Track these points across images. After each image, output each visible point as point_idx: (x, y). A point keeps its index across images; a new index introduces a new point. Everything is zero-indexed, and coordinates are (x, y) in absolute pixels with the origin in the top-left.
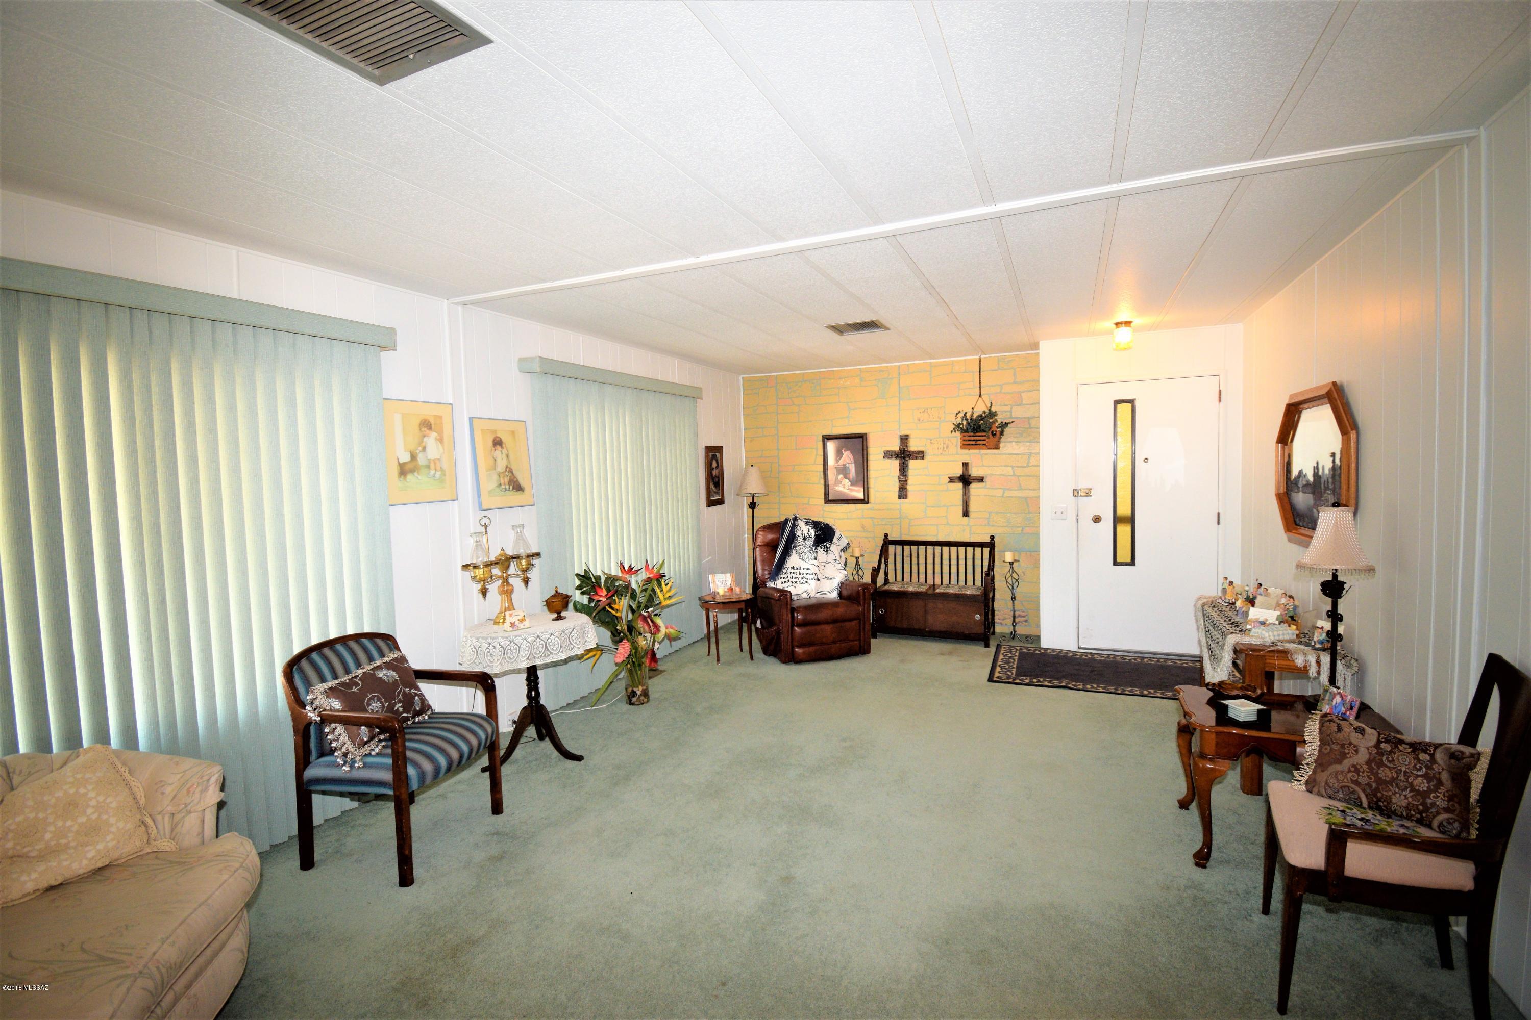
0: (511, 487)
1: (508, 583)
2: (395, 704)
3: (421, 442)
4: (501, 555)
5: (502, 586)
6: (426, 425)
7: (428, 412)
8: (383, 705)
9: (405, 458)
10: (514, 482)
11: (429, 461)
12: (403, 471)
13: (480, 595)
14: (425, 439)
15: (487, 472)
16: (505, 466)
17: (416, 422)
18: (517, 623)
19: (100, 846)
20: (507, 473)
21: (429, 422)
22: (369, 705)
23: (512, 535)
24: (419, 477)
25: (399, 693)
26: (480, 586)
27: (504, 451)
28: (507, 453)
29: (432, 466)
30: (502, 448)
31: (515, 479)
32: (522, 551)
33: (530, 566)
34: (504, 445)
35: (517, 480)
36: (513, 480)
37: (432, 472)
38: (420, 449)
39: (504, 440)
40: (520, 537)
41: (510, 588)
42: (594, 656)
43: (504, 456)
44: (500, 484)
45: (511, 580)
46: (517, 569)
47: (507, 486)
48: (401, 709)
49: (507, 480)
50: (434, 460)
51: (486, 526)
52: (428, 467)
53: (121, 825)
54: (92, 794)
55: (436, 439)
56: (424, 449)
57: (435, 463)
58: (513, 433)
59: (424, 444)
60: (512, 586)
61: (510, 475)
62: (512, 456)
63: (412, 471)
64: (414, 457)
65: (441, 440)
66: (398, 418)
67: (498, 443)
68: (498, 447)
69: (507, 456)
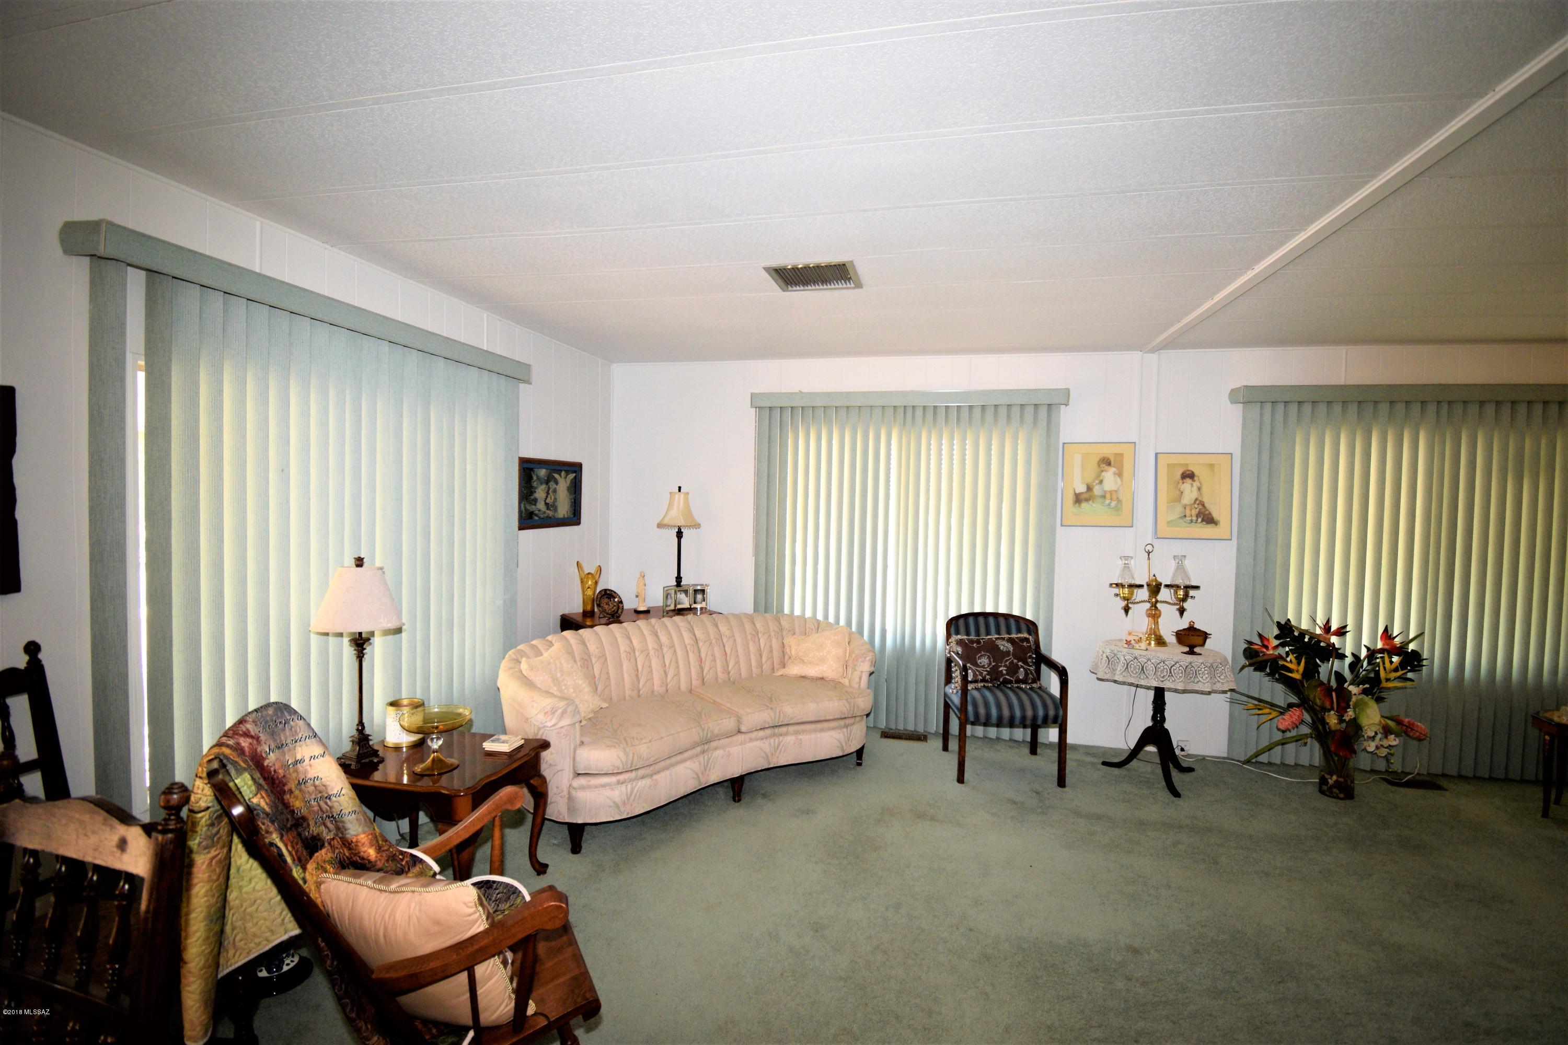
0: (1200, 520)
1: (1156, 608)
2: (1001, 666)
3: (1098, 475)
4: (1152, 581)
5: (1150, 609)
6: (1106, 462)
7: (1108, 451)
8: (990, 664)
9: (1082, 489)
10: (1205, 515)
11: (1105, 492)
12: (1078, 499)
13: (1123, 612)
14: (1103, 474)
15: (1168, 503)
16: (1194, 498)
17: (1094, 460)
18: (1133, 642)
19: (821, 668)
20: (1196, 506)
21: (1108, 459)
22: (979, 658)
23: (1173, 564)
24: (1094, 505)
25: (1007, 661)
26: (1124, 603)
27: (1196, 484)
28: (1199, 484)
29: (1108, 496)
30: (1194, 480)
31: (1207, 512)
32: (1180, 581)
33: (1186, 597)
34: (1196, 478)
35: (1210, 514)
36: (1203, 513)
37: (1108, 501)
38: (1097, 482)
39: (1196, 472)
40: (1180, 568)
41: (1157, 612)
42: (1270, 714)
43: (1195, 488)
44: (1185, 516)
45: (1159, 605)
46: (1173, 597)
47: (1194, 518)
48: (1004, 672)
49: (1194, 512)
50: (1110, 492)
51: (1149, 553)
52: (1104, 497)
53: (832, 663)
54: (829, 645)
55: (1115, 474)
56: (1101, 482)
57: (1111, 494)
58: (1212, 466)
59: (1101, 478)
60: (1159, 611)
61: (1200, 507)
62: (1205, 489)
63: (1087, 500)
64: (1089, 488)
65: (1120, 474)
66: (1078, 458)
67: (1188, 476)
68: (1189, 481)
69: (1199, 489)
